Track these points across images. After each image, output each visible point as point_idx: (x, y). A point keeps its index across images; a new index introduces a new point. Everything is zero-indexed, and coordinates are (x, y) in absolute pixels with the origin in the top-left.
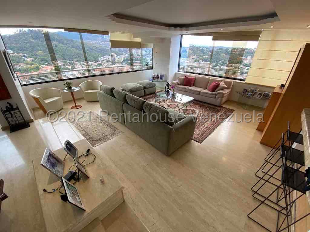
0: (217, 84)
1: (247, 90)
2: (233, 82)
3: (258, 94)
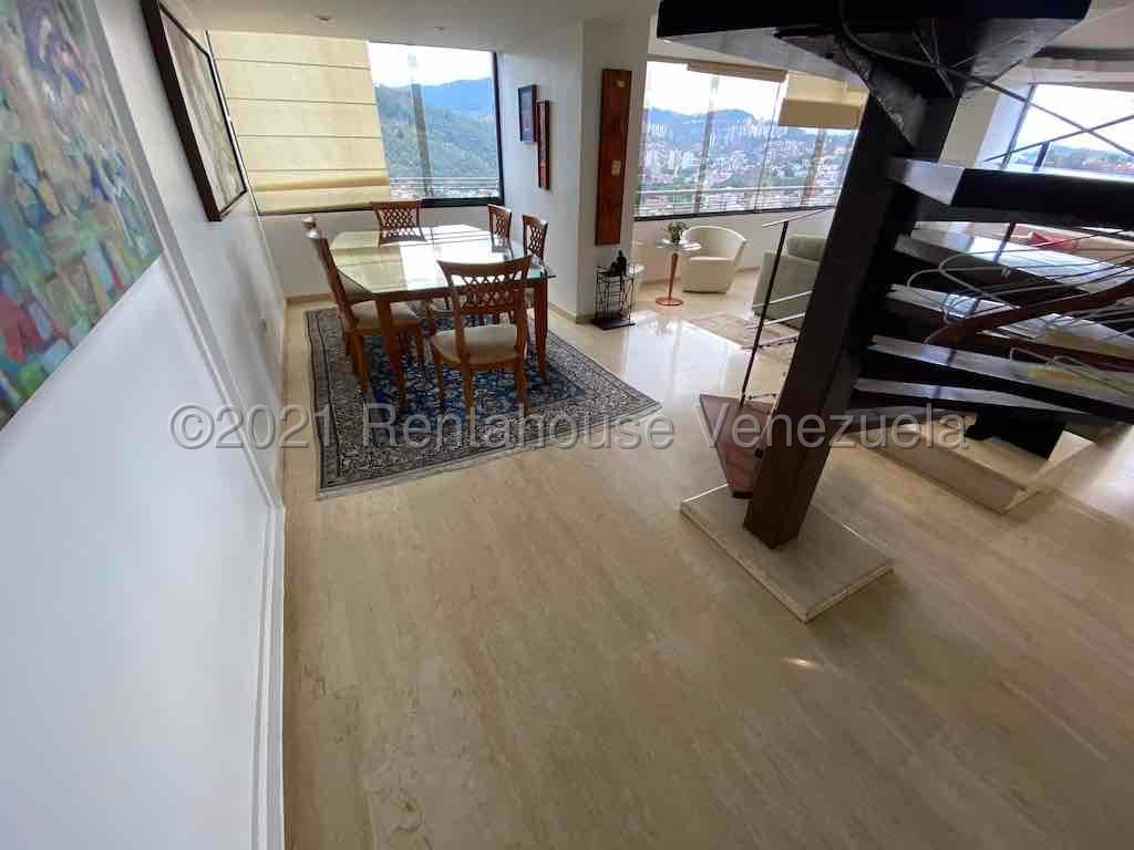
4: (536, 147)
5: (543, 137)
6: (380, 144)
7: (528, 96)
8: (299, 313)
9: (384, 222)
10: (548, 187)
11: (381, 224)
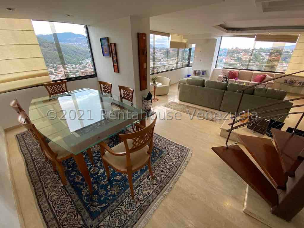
0: (263, 76)
1: (287, 80)
2: (275, 74)
3: (298, 83)
4: (111, 58)
5: (114, 55)
6: (43, 60)
7: (105, 41)
8: (12, 135)
9: (51, 91)
10: (118, 72)
11: (49, 92)
